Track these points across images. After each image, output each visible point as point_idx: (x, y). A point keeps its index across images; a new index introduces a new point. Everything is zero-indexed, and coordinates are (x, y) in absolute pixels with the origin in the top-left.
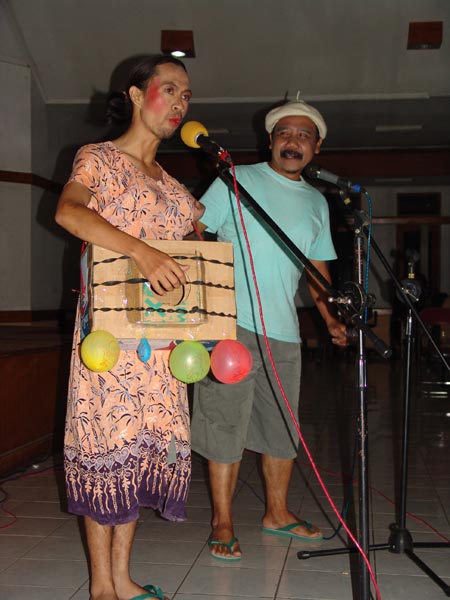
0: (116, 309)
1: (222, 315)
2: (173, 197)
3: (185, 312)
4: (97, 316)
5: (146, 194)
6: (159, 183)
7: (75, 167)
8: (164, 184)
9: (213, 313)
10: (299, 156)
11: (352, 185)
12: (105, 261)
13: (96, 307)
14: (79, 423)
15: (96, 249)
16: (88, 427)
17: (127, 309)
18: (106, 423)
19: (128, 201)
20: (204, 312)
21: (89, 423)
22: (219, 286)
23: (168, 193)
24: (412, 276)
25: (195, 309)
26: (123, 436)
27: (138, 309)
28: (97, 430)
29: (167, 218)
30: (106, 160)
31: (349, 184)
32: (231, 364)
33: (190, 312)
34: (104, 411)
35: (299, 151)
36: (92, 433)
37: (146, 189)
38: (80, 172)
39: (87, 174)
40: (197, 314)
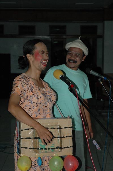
0: (29, 148)
1: (68, 147)
2: (49, 94)
3: (54, 149)
4: (22, 150)
7: (14, 87)
8: (45, 89)
10: (75, 62)
12: (26, 130)
13: (22, 146)
15: (22, 124)
17: (33, 149)
20: (61, 148)
22: (67, 137)
23: (48, 93)
25: (57, 148)
27: (37, 149)
29: (48, 103)
30: (25, 82)
32: (71, 165)
33: (56, 149)
35: (75, 60)
38: (16, 89)
39: (18, 89)
40: (58, 149)
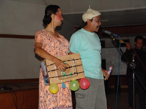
0: (56, 77)
1: (81, 72)
5: (57, 42)
6: (59, 38)
9: (79, 73)
11: (115, 35)
12: (50, 65)
13: (50, 77)
14: (40, 103)
16: (42, 104)
18: (48, 103)
19: (52, 44)
20: (77, 73)
21: (43, 103)
22: (79, 65)
23: (62, 41)
24: (133, 61)
26: (53, 106)
27: (61, 76)
28: (45, 105)
29: (63, 48)
31: (114, 34)
32: (84, 84)
33: (74, 74)
34: (47, 100)
36: (43, 106)
37: (57, 41)
